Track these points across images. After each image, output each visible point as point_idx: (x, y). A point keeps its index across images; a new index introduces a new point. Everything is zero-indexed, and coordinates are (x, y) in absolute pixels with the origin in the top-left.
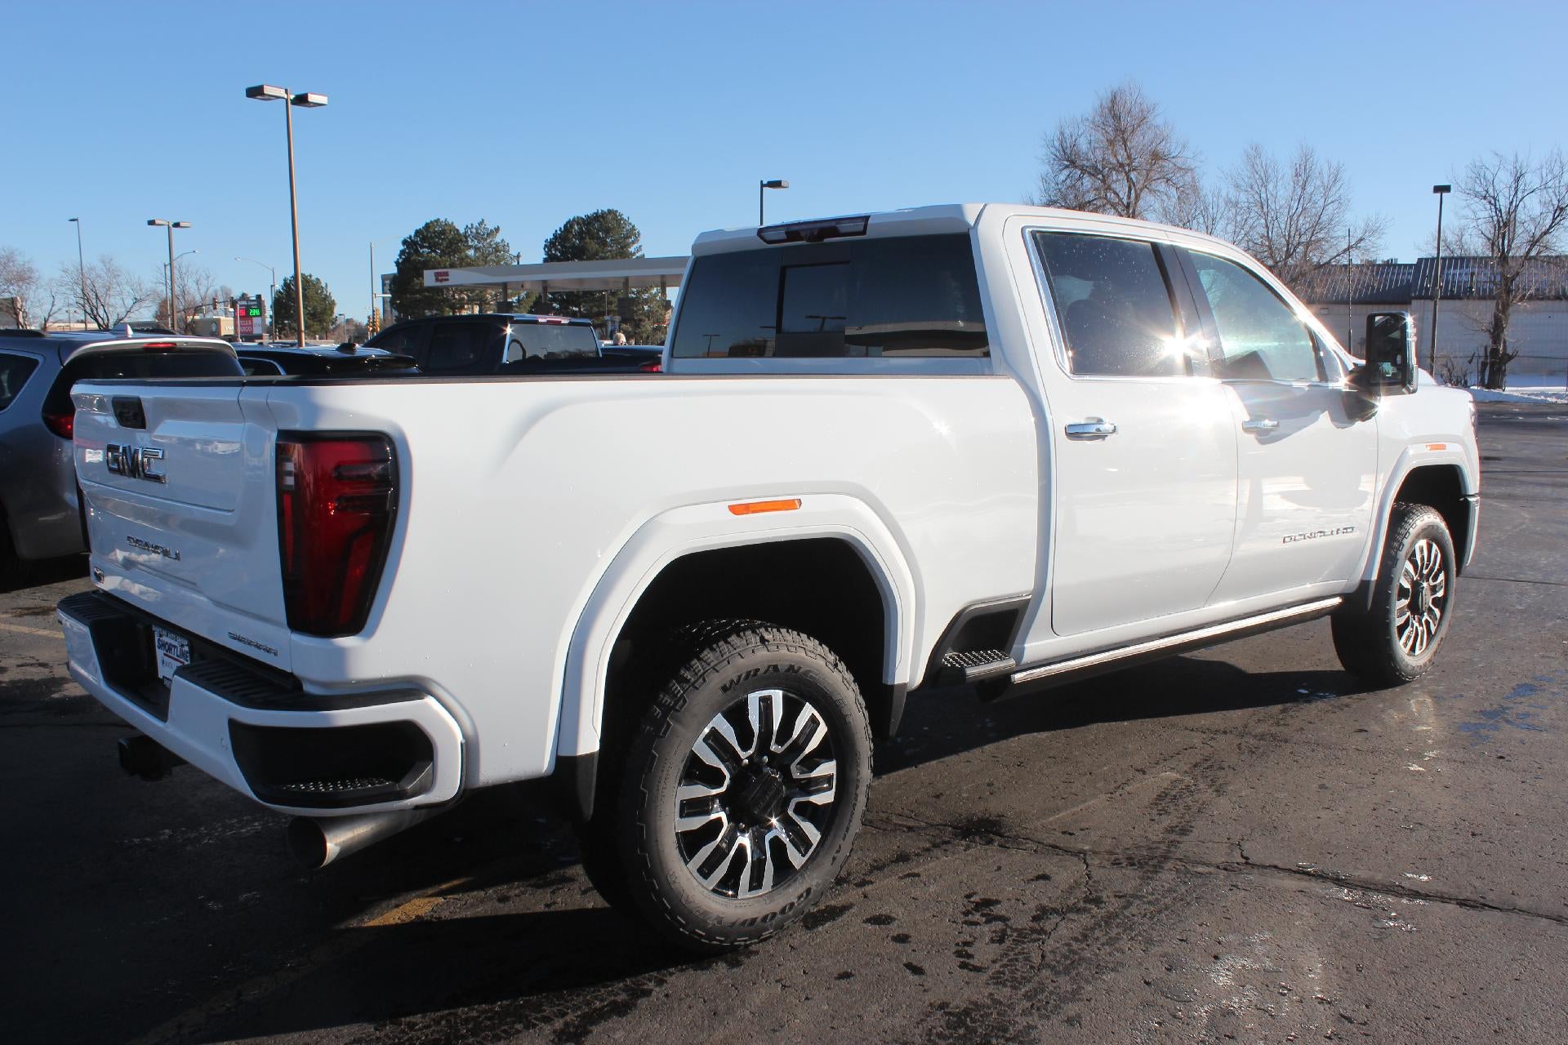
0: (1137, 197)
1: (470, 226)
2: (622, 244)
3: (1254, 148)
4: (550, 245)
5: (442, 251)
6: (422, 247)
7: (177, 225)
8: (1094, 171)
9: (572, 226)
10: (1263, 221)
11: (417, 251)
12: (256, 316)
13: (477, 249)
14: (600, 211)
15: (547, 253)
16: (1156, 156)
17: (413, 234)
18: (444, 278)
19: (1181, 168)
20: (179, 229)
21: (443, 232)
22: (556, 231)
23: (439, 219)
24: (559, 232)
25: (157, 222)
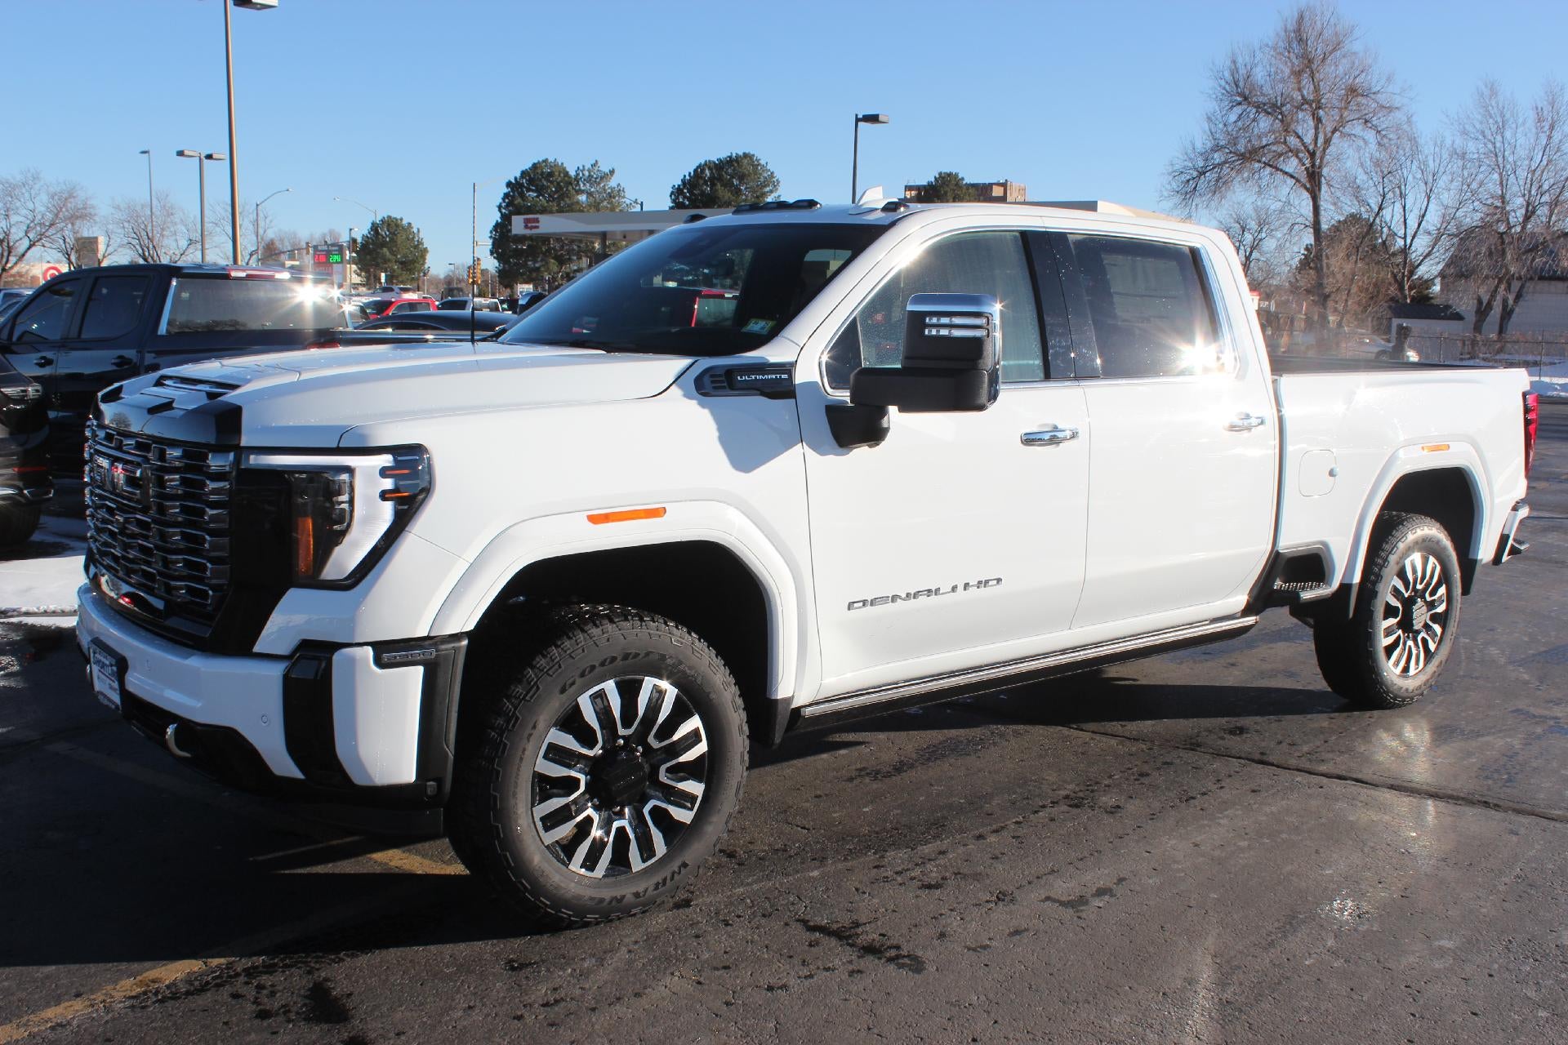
0: (1327, 142)
1: (581, 168)
2: (758, 194)
3: (1489, 86)
4: (677, 192)
5: (550, 196)
6: (529, 190)
7: (209, 157)
8: (1273, 108)
9: (703, 171)
10: (1496, 176)
11: (522, 195)
12: (337, 262)
13: (590, 194)
14: (734, 155)
15: (674, 201)
16: (1353, 91)
17: (518, 175)
18: (534, 224)
19: (1383, 107)
20: (212, 161)
21: (551, 174)
22: (685, 176)
23: (547, 159)
24: (687, 177)
25: (186, 153)
